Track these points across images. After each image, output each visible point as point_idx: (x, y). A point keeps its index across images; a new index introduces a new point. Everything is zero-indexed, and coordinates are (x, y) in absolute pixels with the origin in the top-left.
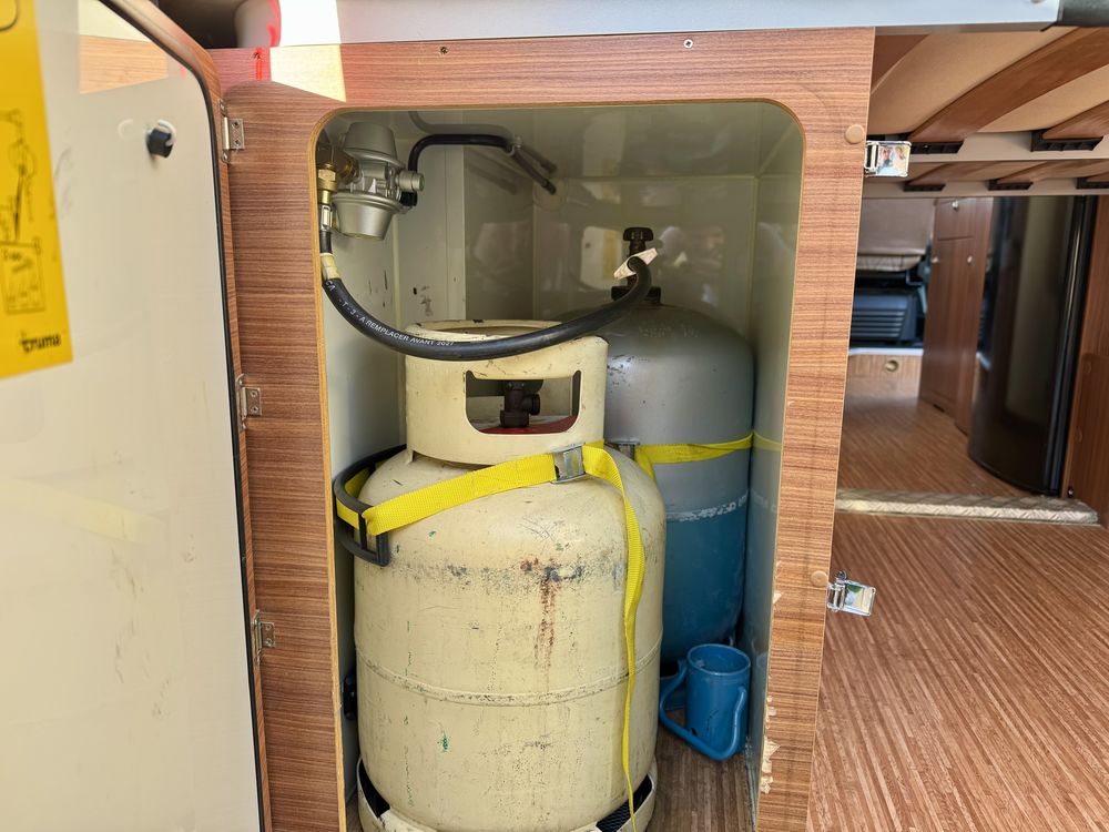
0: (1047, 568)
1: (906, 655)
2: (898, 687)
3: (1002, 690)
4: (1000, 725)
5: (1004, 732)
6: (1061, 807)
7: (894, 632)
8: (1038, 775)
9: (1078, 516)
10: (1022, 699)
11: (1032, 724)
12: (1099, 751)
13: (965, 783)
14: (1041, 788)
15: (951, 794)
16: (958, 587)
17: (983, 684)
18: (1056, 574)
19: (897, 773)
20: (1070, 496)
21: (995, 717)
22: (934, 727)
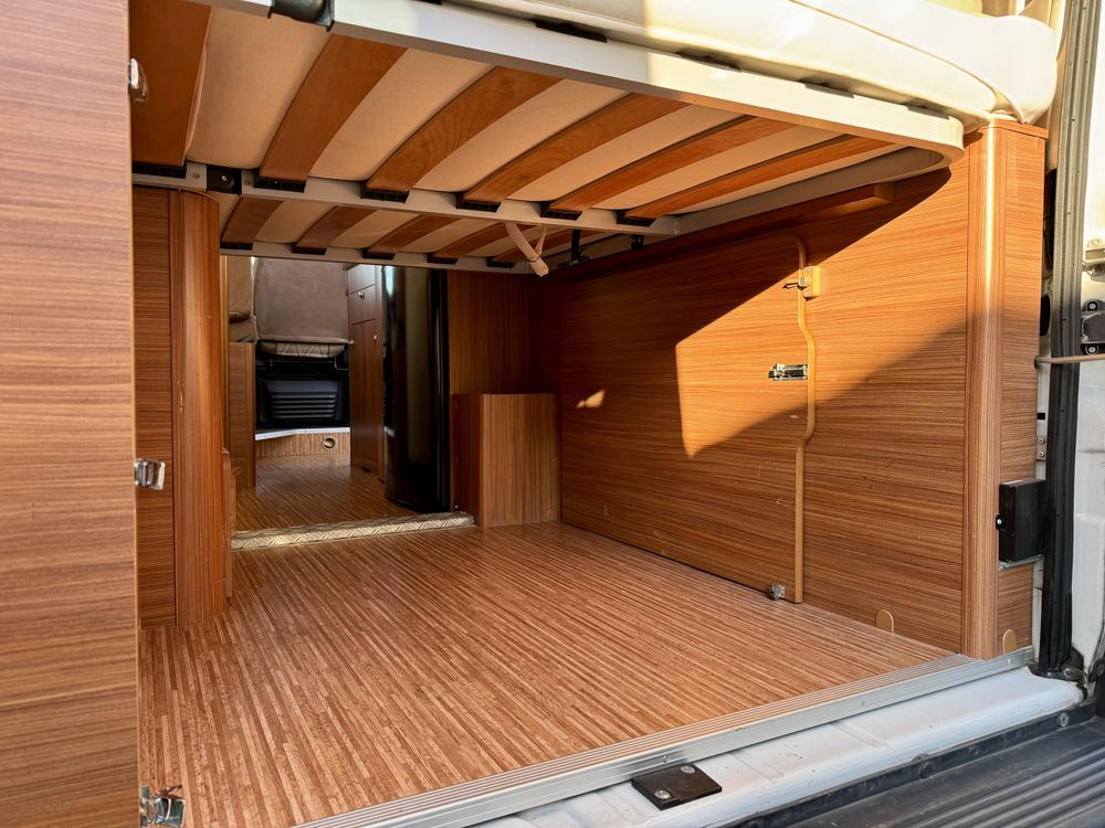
0: (431, 556)
1: (302, 632)
2: (291, 654)
3: (382, 637)
4: (374, 659)
5: (378, 663)
6: (414, 697)
7: (295, 620)
8: (399, 682)
9: (460, 521)
10: (397, 639)
11: (401, 652)
12: (447, 655)
13: (338, 702)
14: (400, 689)
15: (325, 713)
16: (359, 580)
17: (367, 637)
18: (438, 558)
19: (278, 711)
20: (456, 510)
21: (373, 655)
22: (319, 673)
